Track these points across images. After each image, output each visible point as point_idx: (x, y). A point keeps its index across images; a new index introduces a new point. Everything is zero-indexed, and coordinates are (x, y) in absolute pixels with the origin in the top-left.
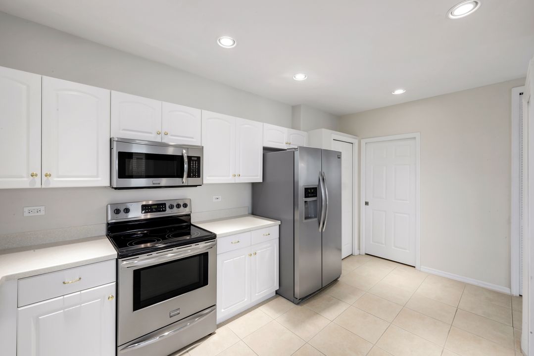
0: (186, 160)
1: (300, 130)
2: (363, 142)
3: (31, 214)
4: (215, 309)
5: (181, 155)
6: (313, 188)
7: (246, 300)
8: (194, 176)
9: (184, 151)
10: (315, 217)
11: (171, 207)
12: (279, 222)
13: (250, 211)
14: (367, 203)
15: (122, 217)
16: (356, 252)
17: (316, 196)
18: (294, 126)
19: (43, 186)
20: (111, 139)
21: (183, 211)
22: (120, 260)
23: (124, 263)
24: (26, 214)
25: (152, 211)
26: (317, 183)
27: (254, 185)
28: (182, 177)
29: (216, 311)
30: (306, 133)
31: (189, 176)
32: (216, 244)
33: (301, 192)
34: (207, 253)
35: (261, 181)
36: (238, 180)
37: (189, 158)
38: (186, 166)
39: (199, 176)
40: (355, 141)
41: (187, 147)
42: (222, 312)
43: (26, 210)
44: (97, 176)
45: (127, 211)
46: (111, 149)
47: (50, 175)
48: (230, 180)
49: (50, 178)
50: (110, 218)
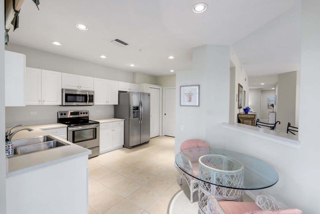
0: (88, 96)
1: (136, 84)
2: (164, 88)
3: (32, 114)
4: (99, 147)
5: (86, 94)
6: (137, 107)
7: (111, 146)
8: (91, 102)
9: (87, 93)
10: (138, 117)
11: (81, 113)
12: (124, 120)
13: (113, 117)
14: (165, 114)
15: (63, 117)
16: (161, 135)
17: (138, 110)
18: (133, 82)
19: (42, 105)
20: (62, 89)
21: (85, 115)
22: (68, 127)
23: (70, 129)
24: (31, 114)
25: (74, 115)
26: (139, 105)
27: (115, 106)
28: (87, 102)
29: (99, 149)
30: (138, 85)
31: (89, 102)
32: (99, 125)
33: (132, 108)
34: (96, 128)
35: (118, 104)
36: (108, 104)
37: (89, 95)
38: (88, 98)
39: (93, 102)
40: (161, 88)
41: (89, 92)
42: (101, 149)
43: (31, 113)
44: (58, 102)
45: (65, 114)
46: (62, 92)
47: (44, 101)
48: (105, 103)
49: (44, 102)
50: (59, 117)
